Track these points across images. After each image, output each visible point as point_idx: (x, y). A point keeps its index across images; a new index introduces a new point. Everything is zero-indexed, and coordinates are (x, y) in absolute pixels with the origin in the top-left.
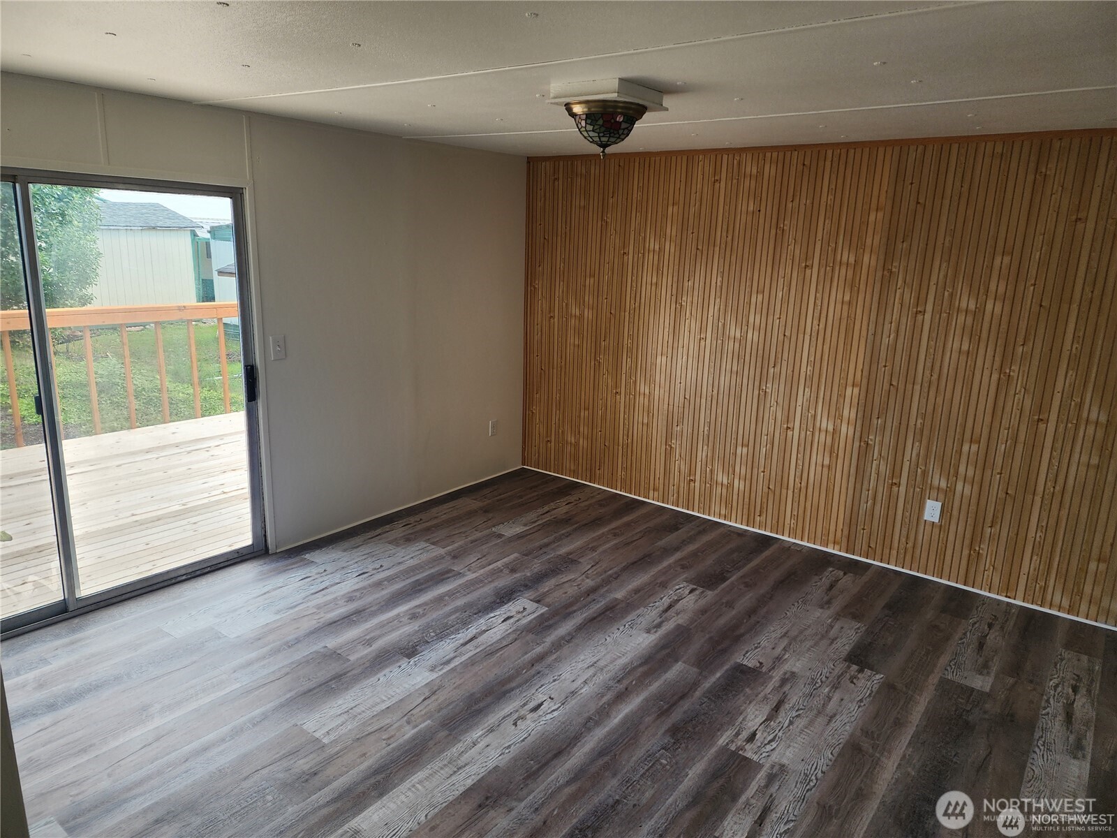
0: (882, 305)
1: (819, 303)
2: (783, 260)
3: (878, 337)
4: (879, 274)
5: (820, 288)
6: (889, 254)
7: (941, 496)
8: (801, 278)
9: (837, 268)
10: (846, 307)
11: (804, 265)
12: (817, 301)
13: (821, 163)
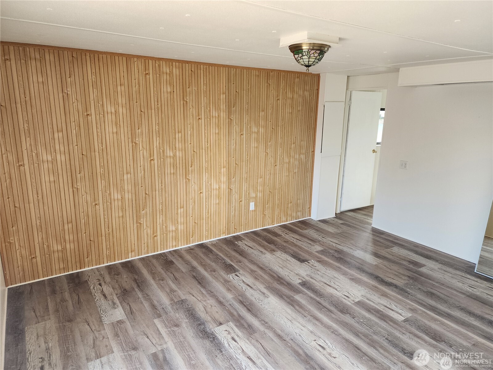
0: (229, 133)
1: (206, 135)
2: (188, 116)
3: (230, 146)
4: (227, 121)
5: (206, 128)
6: (230, 113)
7: (254, 200)
8: (197, 124)
9: (212, 119)
10: (217, 135)
11: (198, 118)
12: (206, 134)
13: (199, 71)
